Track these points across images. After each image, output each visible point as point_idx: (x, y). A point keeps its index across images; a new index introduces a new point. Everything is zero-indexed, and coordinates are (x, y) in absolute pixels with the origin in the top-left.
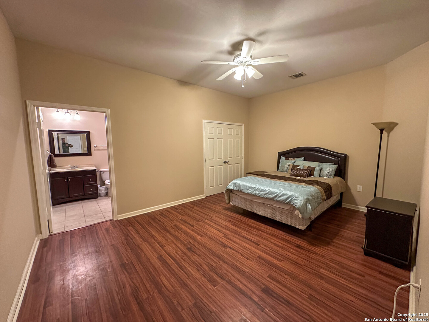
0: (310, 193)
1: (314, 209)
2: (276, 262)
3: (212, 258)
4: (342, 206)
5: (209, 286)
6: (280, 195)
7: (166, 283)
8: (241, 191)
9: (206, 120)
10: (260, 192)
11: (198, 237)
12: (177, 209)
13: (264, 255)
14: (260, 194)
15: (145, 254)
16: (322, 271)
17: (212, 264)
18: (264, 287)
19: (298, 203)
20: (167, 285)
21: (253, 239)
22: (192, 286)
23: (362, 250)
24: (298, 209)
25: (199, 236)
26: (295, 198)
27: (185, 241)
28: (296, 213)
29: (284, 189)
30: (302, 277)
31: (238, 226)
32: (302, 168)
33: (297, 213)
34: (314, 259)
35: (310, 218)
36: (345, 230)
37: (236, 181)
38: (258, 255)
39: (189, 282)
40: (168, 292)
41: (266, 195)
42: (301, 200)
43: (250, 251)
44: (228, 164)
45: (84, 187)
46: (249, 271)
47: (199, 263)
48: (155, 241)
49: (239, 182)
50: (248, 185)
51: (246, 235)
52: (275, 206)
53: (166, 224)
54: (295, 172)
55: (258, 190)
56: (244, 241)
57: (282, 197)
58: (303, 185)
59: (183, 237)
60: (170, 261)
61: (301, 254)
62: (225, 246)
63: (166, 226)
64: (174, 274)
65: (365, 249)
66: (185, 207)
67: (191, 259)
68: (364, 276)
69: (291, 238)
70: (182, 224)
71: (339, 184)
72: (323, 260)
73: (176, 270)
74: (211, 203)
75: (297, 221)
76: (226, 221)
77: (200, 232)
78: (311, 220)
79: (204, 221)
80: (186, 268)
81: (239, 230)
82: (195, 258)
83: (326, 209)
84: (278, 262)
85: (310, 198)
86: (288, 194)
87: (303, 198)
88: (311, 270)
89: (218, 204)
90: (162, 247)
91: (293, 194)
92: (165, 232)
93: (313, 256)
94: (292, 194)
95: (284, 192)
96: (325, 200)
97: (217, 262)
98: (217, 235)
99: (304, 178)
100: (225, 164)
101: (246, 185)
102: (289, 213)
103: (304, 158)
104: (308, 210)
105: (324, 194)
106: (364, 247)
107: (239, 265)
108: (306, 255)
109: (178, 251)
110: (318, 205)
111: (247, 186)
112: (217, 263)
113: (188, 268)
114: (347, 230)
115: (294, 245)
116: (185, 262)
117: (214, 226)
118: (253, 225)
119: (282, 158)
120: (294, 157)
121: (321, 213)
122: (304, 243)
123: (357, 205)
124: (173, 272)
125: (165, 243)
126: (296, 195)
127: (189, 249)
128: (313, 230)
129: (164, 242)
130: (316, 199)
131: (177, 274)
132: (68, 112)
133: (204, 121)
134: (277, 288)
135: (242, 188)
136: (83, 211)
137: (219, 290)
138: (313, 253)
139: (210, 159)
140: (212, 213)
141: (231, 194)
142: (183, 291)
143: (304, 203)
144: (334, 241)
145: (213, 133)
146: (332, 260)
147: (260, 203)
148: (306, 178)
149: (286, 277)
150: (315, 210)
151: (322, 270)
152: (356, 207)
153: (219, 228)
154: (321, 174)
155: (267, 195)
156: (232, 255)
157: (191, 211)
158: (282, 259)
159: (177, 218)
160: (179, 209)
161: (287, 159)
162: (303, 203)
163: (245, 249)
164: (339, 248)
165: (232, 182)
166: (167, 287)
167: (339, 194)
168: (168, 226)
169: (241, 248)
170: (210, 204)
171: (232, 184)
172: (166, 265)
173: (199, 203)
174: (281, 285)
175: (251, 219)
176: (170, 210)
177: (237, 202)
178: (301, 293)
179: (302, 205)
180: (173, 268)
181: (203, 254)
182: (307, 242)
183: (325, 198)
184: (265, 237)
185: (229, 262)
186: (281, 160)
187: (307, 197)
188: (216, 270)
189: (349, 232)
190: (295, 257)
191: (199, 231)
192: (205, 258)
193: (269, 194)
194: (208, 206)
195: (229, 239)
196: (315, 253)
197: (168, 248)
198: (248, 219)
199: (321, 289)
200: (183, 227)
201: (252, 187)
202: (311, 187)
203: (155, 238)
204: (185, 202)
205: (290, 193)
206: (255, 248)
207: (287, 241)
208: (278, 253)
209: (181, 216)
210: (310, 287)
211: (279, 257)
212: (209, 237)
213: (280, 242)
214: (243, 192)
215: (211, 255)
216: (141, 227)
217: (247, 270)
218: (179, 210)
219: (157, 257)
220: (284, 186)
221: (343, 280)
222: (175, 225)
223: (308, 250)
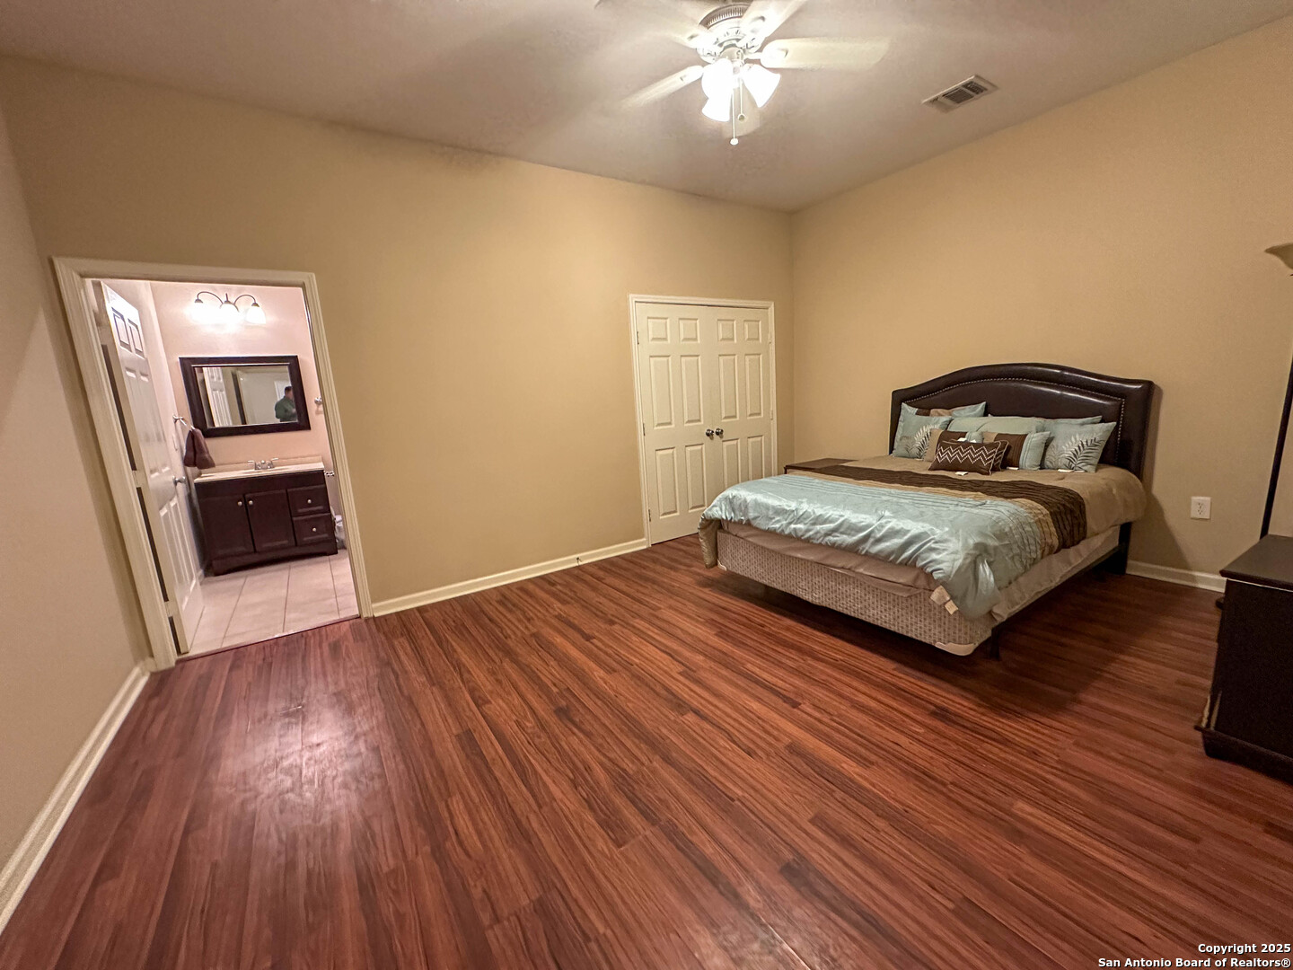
0: (992, 527)
1: (1005, 584)
2: (850, 768)
3: (629, 744)
4: (1128, 572)
5: (601, 844)
6: (879, 535)
7: (463, 822)
8: (749, 523)
9: (636, 295)
10: (811, 527)
11: (598, 674)
12: (553, 584)
13: (810, 742)
14: (811, 533)
15: (423, 724)
16: (1022, 811)
17: (625, 767)
18: (791, 857)
19: (942, 562)
20: (466, 831)
21: (780, 683)
22: (543, 839)
23: (1198, 736)
24: (943, 583)
25: (602, 672)
26: (933, 546)
27: (555, 685)
28: (935, 596)
29: (896, 514)
30: (940, 828)
31: (733, 639)
32: (974, 441)
33: (939, 600)
34: (994, 762)
35: (990, 613)
36: (1132, 659)
37: (735, 493)
38: (787, 740)
39: (535, 825)
40: (463, 857)
41: (830, 535)
42: (956, 552)
43: (764, 724)
44: (721, 437)
45: (292, 521)
46: (746, 795)
47: (583, 762)
48: (463, 681)
49: (743, 493)
50: (773, 502)
51: (757, 670)
52: (861, 574)
53: (509, 632)
54: (949, 455)
55: (805, 519)
56: (745, 691)
57: (886, 541)
58: (969, 497)
59: (551, 673)
60: (493, 749)
61: (947, 742)
62: (680, 706)
63: (506, 638)
64: (496, 795)
65: (1210, 733)
66: (577, 578)
67: (560, 745)
68: (1196, 840)
69: (919, 683)
70: (560, 632)
71: (1115, 491)
72: (1030, 765)
73: (503, 781)
74: (662, 564)
75: (940, 626)
76: (697, 621)
77: (610, 656)
78: (997, 624)
79: (628, 624)
80: (535, 772)
81: (738, 652)
82: (574, 743)
83: (1057, 581)
84: (857, 770)
85: (992, 543)
86: (908, 531)
87: (963, 546)
88: (980, 802)
89: (685, 568)
90: (480, 702)
91: (926, 529)
92: (501, 654)
93: (994, 750)
94: (922, 530)
95: (895, 523)
96: (1053, 551)
97: (644, 759)
98: (658, 667)
99: (982, 473)
100: (712, 439)
101: (766, 504)
102: (910, 597)
103: (986, 406)
104: (982, 587)
105: (1053, 529)
106: (1204, 725)
107: (716, 774)
108: (964, 745)
109: (526, 717)
110: (1026, 569)
111: (767, 507)
112: (643, 764)
113: (545, 778)
114: (1139, 657)
115: (924, 708)
116: (539, 757)
117: (655, 636)
118: (788, 634)
119: (905, 408)
120: (949, 405)
121: (1040, 596)
122: (966, 704)
123: (1187, 567)
124: (494, 787)
125: (491, 692)
126: (938, 531)
127: (562, 713)
128: (1004, 654)
129: (490, 687)
130: (1015, 547)
131: (503, 794)
132: (227, 302)
133: (632, 298)
134: (839, 864)
135: (751, 515)
136: (285, 591)
137: (628, 861)
138: (994, 740)
139: (659, 425)
140: (658, 596)
141: (719, 533)
142: (510, 857)
143: (968, 561)
144: (1083, 696)
145: (665, 339)
146: (1068, 770)
147: (812, 562)
148: (988, 474)
149: (880, 824)
150: (1013, 587)
151: (1021, 807)
152: (1180, 576)
153: (669, 643)
154: (1047, 457)
155: (836, 534)
156: (699, 738)
157: (594, 589)
158: (873, 758)
159: (547, 610)
160: (560, 584)
161: (924, 411)
162: (961, 561)
163: (745, 716)
164: (1100, 724)
165: (720, 496)
166: (462, 836)
167: (1118, 528)
168: (513, 636)
169: (735, 715)
170: (658, 568)
171: (720, 501)
172: (479, 761)
173: (625, 564)
174: (855, 855)
175: (785, 616)
176: (531, 587)
177: (738, 561)
178: (926, 887)
179: (960, 568)
180: (497, 774)
181: (602, 732)
182: (977, 700)
183: (1056, 542)
184: (824, 677)
185: (682, 761)
186: (901, 418)
187: (978, 540)
188: (636, 787)
189: (1146, 664)
190: (925, 750)
191: (606, 653)
192: (606, 745)
193: (842, 530)
194: (651, 574)
195: (698, 682)
196: (1005, 742)
197: (497, 707)
198: (773, 614)
199: (1011, 879)
200: (559, 640)
201: (784, 510)
202: (1000, 503)
203: (466, 675)
204: (581, 563)
205: (915, 528)
206: (782, 715)
207: (899, 691)
208: (861, 737)
209: (559, 605)
210: (968, 869)
211: (862, 751)
212: (633, 675)
213: (874, 693)
214: (757, 528)
215: (627, 736)
216: (432, 638)
217: (740, 793)
218: (559, 587)
219: (456, 736)
220: (897, 503)
221: (1104, 848)
222: (533, 635)
223: (976, 730)
